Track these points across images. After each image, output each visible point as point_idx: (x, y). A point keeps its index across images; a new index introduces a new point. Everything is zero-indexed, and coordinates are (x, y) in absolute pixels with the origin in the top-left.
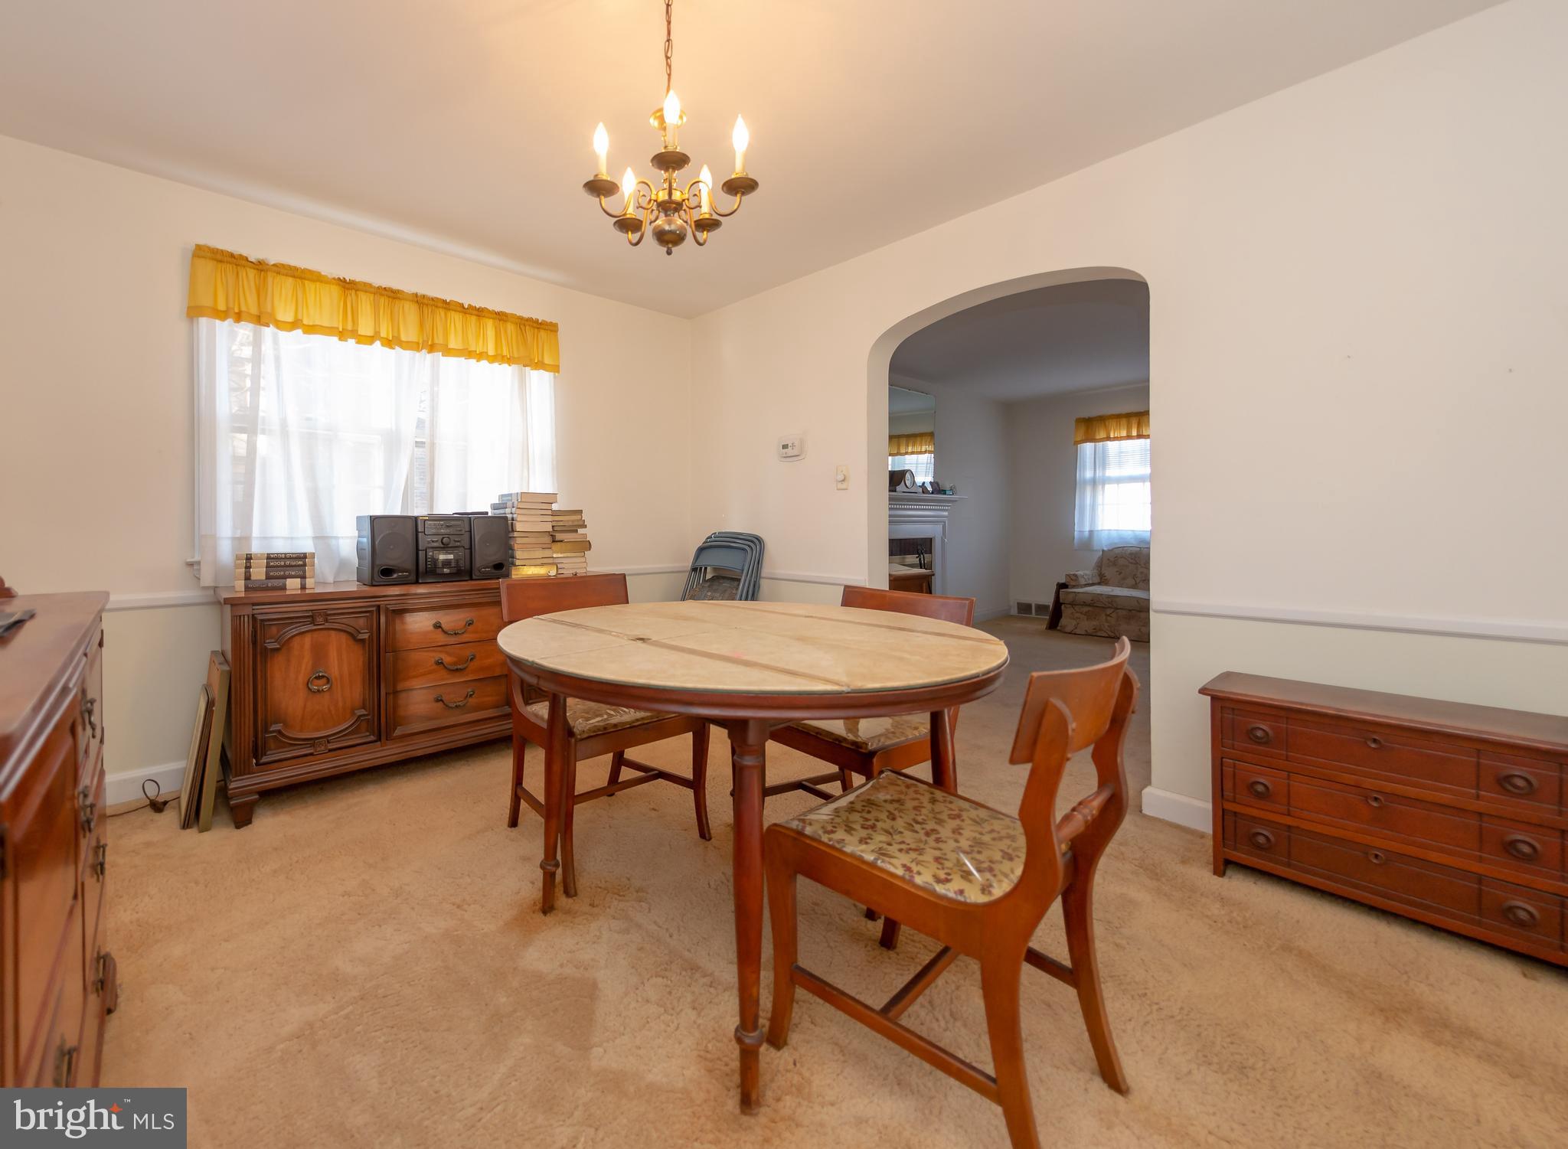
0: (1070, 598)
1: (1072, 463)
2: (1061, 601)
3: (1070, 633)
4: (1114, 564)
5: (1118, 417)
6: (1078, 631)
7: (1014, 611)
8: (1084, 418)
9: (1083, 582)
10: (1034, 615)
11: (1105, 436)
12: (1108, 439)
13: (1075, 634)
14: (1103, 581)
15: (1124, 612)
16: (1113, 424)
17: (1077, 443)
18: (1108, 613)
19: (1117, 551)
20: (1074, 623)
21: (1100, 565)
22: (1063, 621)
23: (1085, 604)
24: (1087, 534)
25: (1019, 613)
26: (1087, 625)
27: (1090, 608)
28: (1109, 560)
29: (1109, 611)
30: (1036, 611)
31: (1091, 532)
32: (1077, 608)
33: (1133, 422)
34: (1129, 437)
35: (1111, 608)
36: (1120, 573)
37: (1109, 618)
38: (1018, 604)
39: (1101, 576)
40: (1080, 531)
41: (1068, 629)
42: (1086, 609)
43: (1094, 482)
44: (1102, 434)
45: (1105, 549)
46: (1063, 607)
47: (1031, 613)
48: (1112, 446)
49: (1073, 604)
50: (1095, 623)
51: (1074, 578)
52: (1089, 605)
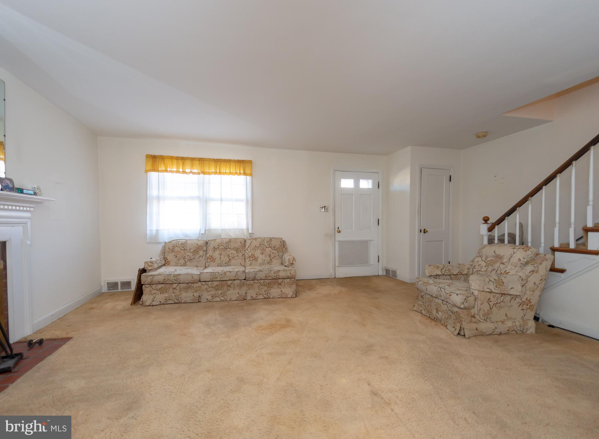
0: (149, 280)
1: (145, 184)
2: (142, 283)
3: (149, 306)
4: (173, 251)
5: (172, 158)
6: (154, 303)
7: (105, 289)
8: (151, 155)
9: (156, 266)
10: (120, 290)
11: (164, 169)
12: (166, 171)
13: (153, 306)
14: (166, 263)
15: (184, 285)
16: (168, 162)
17: (147, 171)
18: (174, 287)
19: (174, 242)
20: (152, 297)
21: (164, 252)
22: (144, 297)
23: (159, 283)
24: (154, 232)
25: (108, 290)
26: (160, 297)
27: (162, 285)
28: (169, 248)
29: (175, 286)
30: (121, 287)
31: (157, 231)
32: (153, 286)
33: (180, 163)
34: (178, 172)
35: (176, 283)
36: (176, 257)
37: (175, 290)
38: (108, 283)
39: (165, 259)
40: (150, 230)
41: (148, 303)
42: (160, 286)
43: (158, 198)
44: (162, 168)
45: (167, 241)
46: (144, 286)
47: (118, 289)
48: (167, 176)
49: (150, 284)
50: (166, 295)
51: (150, 264)
52: (162, 284)
